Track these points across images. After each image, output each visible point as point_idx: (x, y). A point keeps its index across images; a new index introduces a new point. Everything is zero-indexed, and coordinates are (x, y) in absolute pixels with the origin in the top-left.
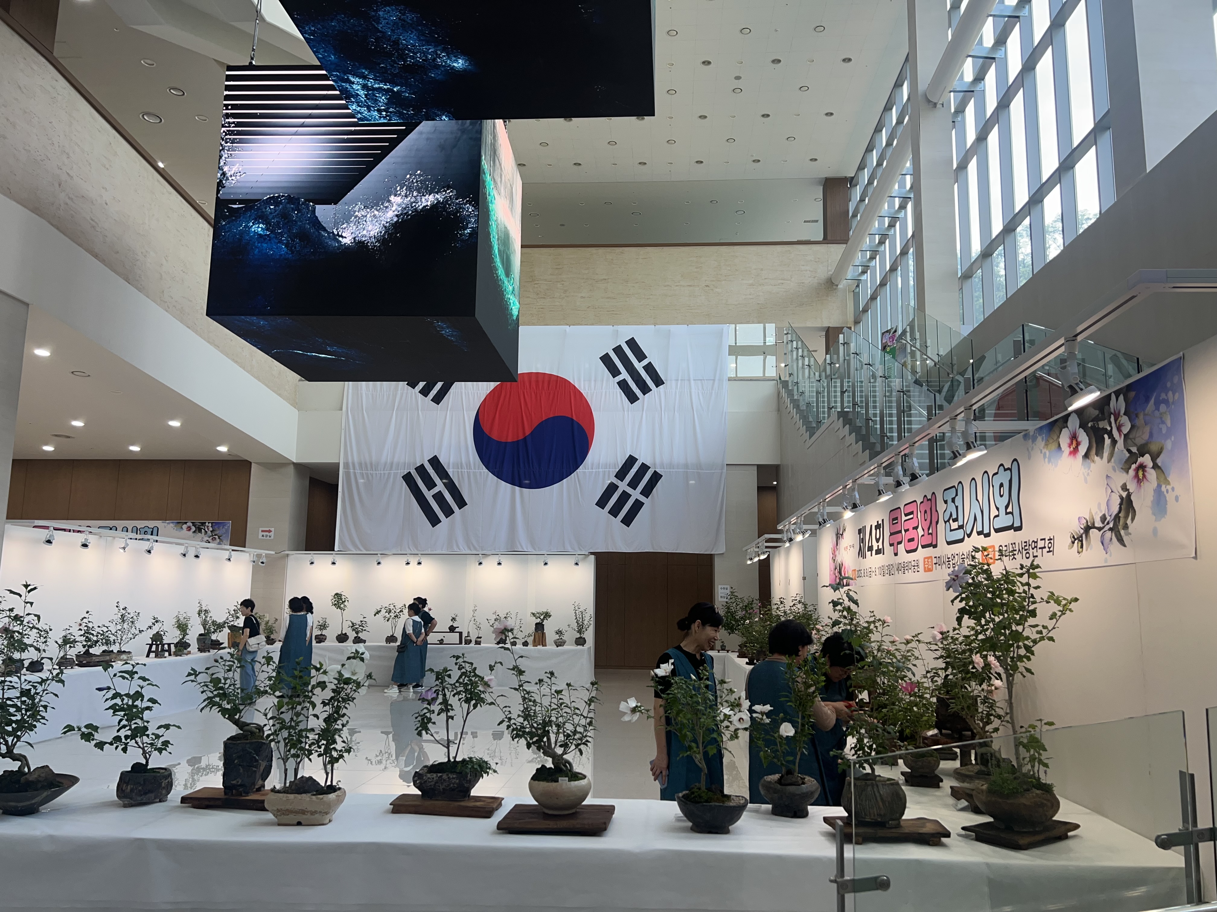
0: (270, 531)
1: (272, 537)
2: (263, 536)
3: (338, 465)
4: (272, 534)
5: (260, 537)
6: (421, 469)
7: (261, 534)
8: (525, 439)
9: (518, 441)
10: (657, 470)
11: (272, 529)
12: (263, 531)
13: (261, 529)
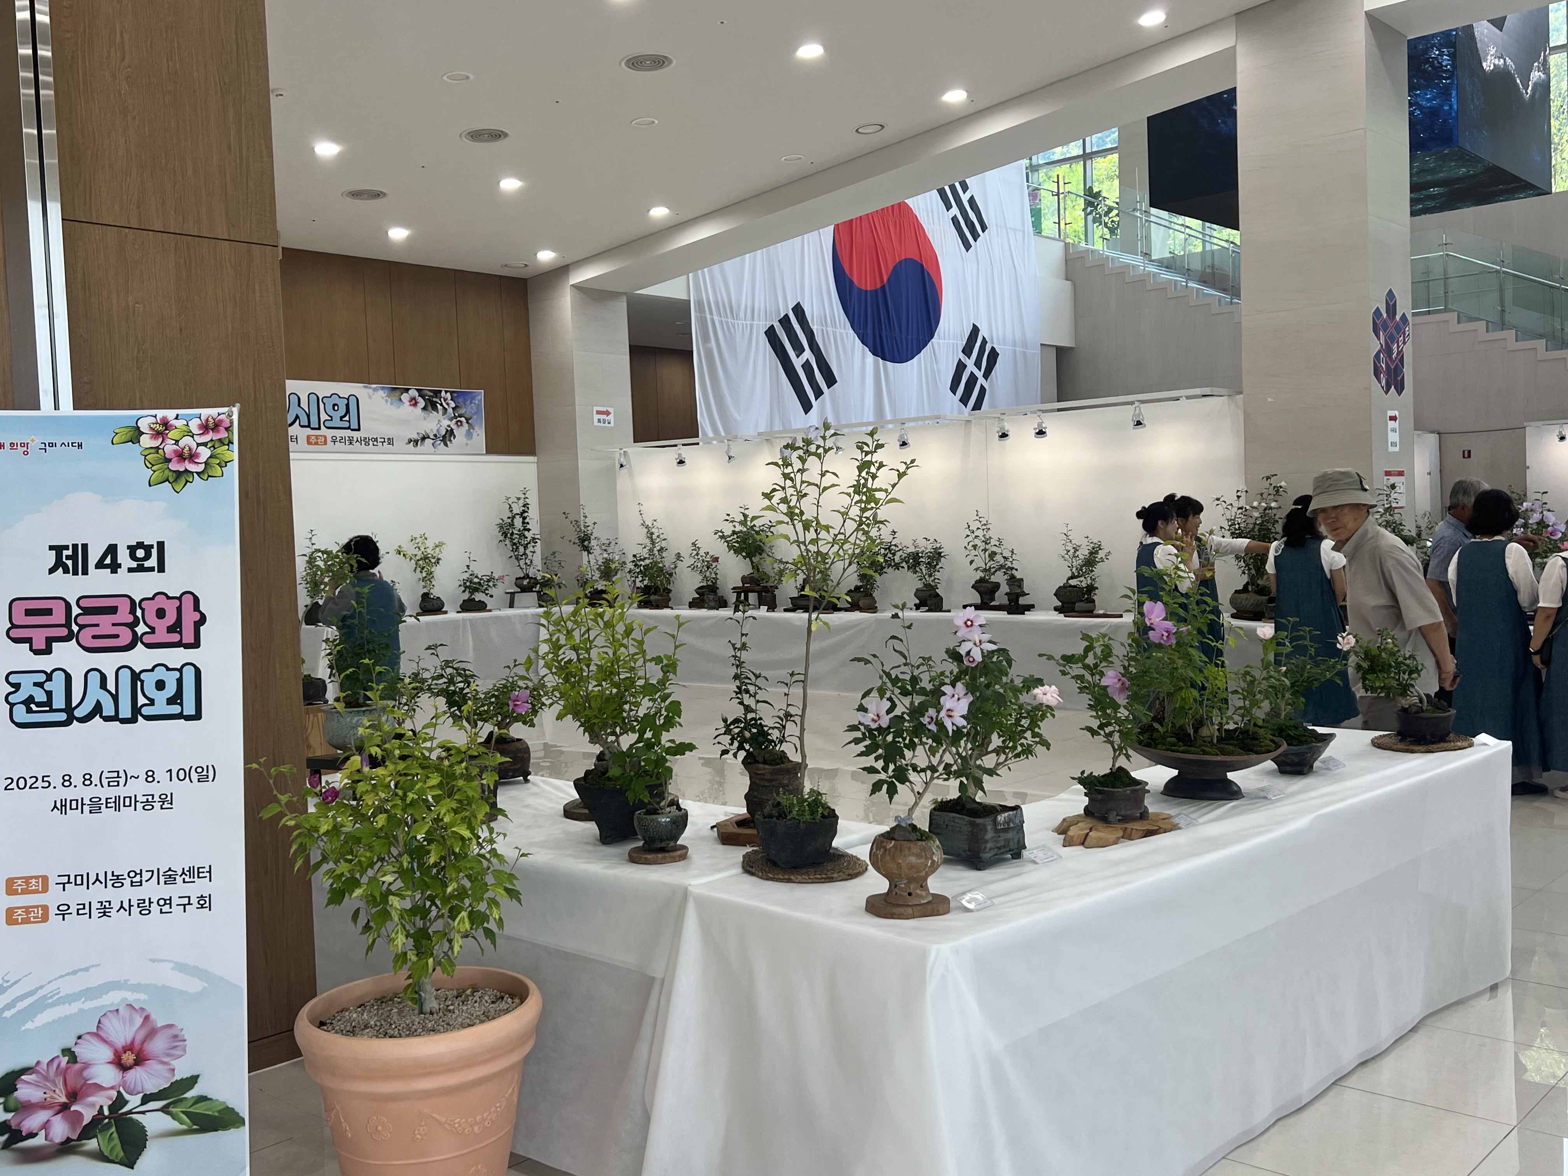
0: (607, 413)
1: (612, 424)
2: (599, 421)
3: (688, 302)
4: (611, 417)
5: (596, 421)
6: (785, 321)
7: (596, 417)
8: (883, 288)
9: (876, 291)
10: (995, 346)
11: (611, 410)
12: (598, 412)
13: (596, 409)
